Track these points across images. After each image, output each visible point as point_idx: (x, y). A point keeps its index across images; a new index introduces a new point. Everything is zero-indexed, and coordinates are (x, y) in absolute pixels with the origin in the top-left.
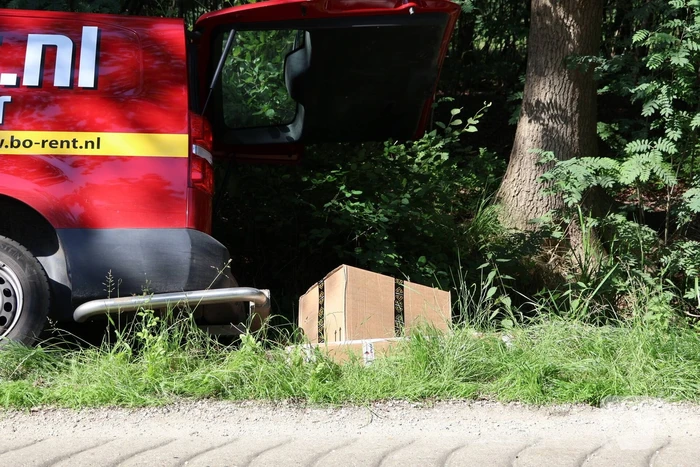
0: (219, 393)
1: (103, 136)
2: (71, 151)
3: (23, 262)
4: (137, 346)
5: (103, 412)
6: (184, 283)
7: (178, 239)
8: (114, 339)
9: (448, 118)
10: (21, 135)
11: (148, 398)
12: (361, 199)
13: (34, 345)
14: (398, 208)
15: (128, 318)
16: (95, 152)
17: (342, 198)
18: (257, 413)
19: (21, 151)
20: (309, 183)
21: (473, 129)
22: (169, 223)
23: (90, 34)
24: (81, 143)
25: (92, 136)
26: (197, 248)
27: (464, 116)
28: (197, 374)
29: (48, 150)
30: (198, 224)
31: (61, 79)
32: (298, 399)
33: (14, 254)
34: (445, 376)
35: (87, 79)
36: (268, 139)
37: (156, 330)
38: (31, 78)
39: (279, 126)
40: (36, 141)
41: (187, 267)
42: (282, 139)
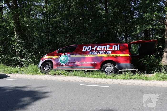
0: (134, 79)
1: (120, 54)
2: (117, 56)
3: (113, 66)
4: (126, 74)
5: (123, 80)
6: (129, 68)
7: (128, 64)
8: (123, 73)
9: (156, 53)
10: (113, 55)
11: (127, 79)
12: (146, 61)
13: (115, 74)
14: (150, 62)
15: (124, 71)
16: (120, 56)
17: (143, 61)
18: (139, 81)
19: (113, 56)
20: (140, 60)
21: (159, 54)
22: (128, 63)
23: (118, 45)
24: (118, 55)
25: (119, 55)
26: (130, 65)
27: (158, 52)
28: (132, 77)
29: (115, 56)
30: (130, 63)
31: (116, 49)
32: (143, 80)
33: (112, 65)
34: (160, 78)
35: (118, 49)
36: (135, 55)
37: (127, 73)
38: (113, 49)
39: (136, 54)
40: (114, 55)
41: (129, 67)
42: (137, 55)
